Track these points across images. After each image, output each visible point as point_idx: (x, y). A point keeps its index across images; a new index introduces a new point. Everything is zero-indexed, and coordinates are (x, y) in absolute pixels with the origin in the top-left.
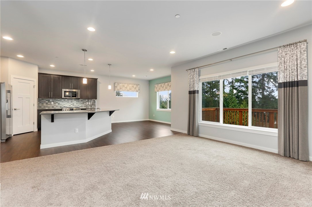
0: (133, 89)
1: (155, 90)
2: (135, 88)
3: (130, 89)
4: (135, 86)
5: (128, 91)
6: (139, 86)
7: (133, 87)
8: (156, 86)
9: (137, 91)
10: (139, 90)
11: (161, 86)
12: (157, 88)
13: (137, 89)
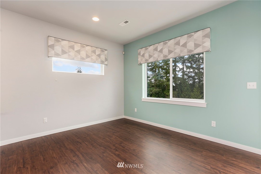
0: (94, 57)
1: (139, 59)
2: (99, 56)
3: (88, 56)
4: (98, 52)
5: (82, 59)
6: (106, 52)
7: (94, 52)
8: (142, 51)
9: (102, 62)
10: (106, 60)
11: (156, 49)
12: (143, 56)
13: (103, 57)
